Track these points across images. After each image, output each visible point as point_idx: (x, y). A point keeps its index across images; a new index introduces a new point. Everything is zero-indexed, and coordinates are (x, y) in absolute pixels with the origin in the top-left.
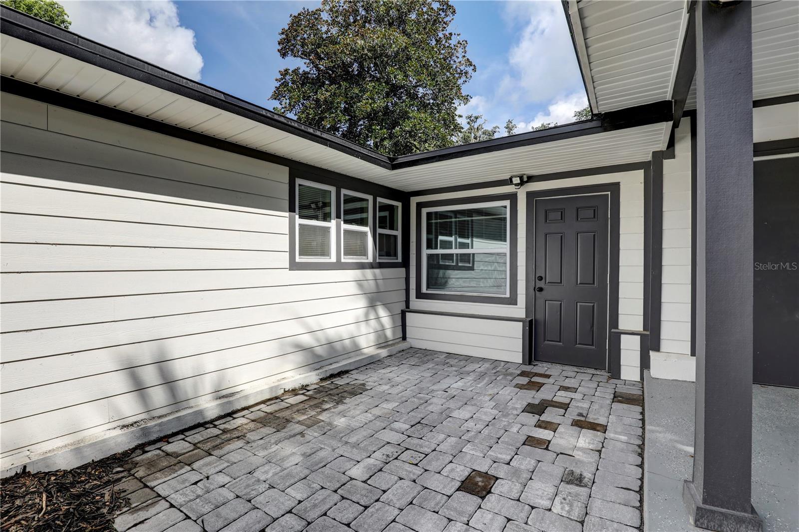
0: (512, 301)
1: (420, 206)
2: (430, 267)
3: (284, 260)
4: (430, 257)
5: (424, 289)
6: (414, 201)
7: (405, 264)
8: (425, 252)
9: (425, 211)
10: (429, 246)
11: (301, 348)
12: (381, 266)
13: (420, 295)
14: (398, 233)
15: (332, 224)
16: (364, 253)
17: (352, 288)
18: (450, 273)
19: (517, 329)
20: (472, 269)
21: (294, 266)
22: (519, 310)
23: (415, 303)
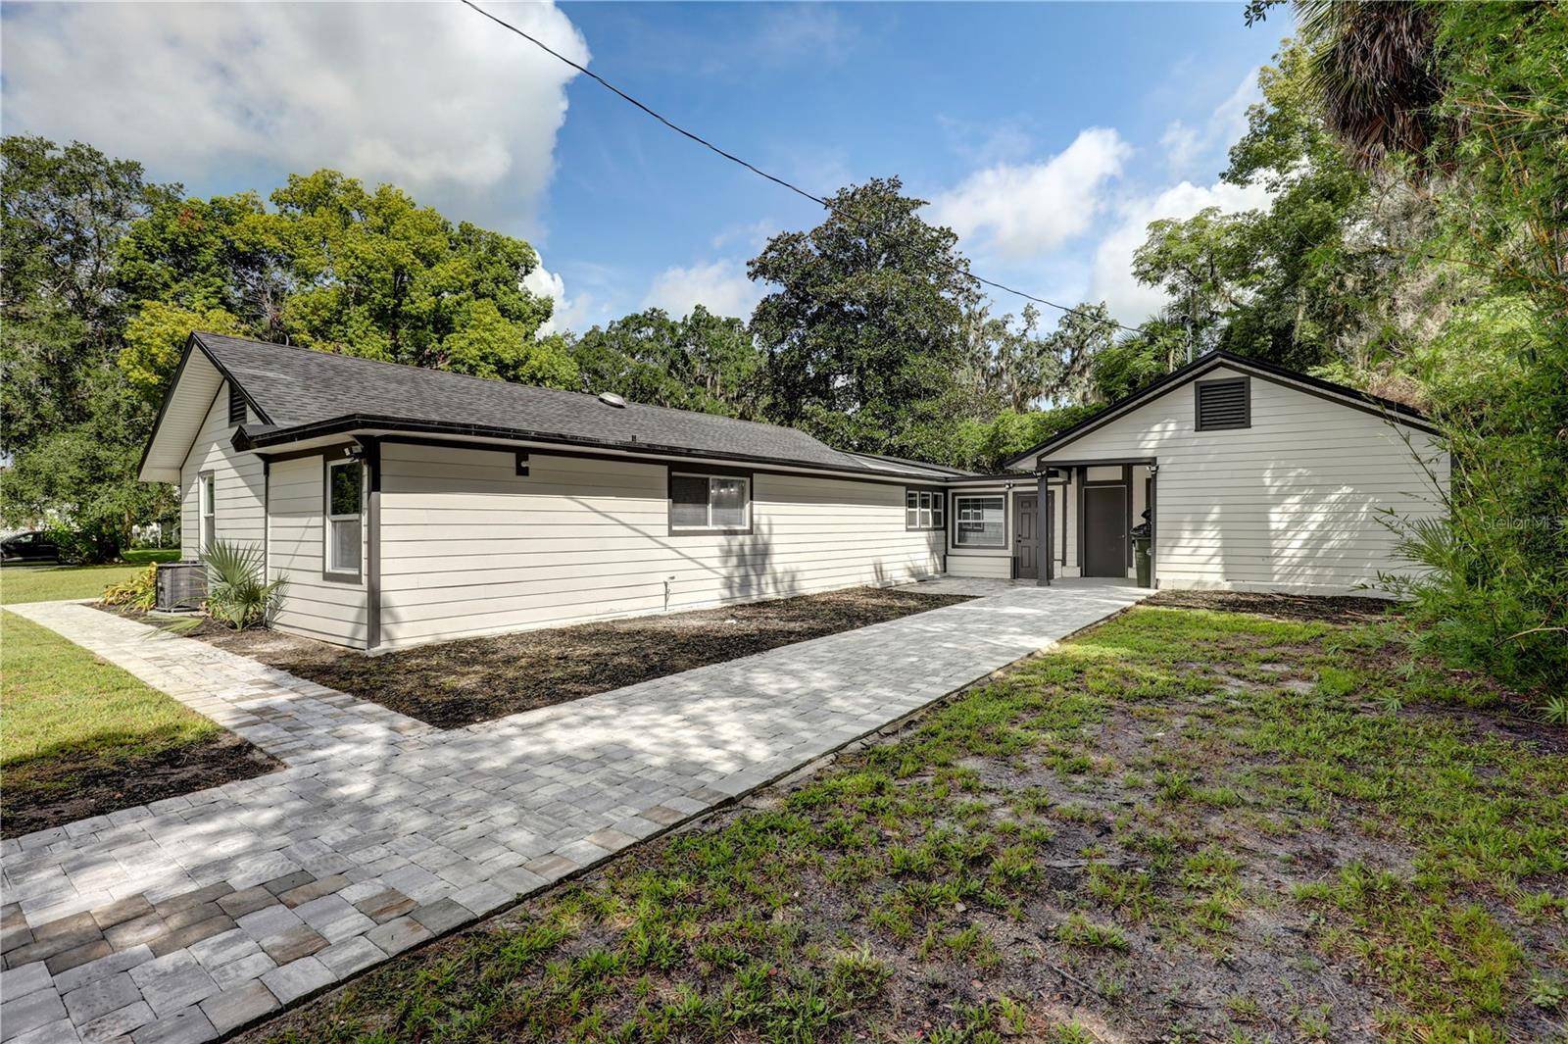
0: (1006, 547)
1: (954, 495)
2: (960, 529)
3: (904, 527)
4: (960, 524)
5: (956, 543)
6: (950, 492)
7: (945, 528)
8: (957, 521)
9: (957, 498)
10: (960, 518)
11: (909, 568)
12: (936, 529)
13: (954, 546)
14: (942, 511)
15: (917, 510)
16: (928, 523)
17: (924, 541)
18: (968, 533)
19: (1008, 562)
20: (982, 531)
21: (908, 530)
22: (1009, 552)
23: (951, 551)
